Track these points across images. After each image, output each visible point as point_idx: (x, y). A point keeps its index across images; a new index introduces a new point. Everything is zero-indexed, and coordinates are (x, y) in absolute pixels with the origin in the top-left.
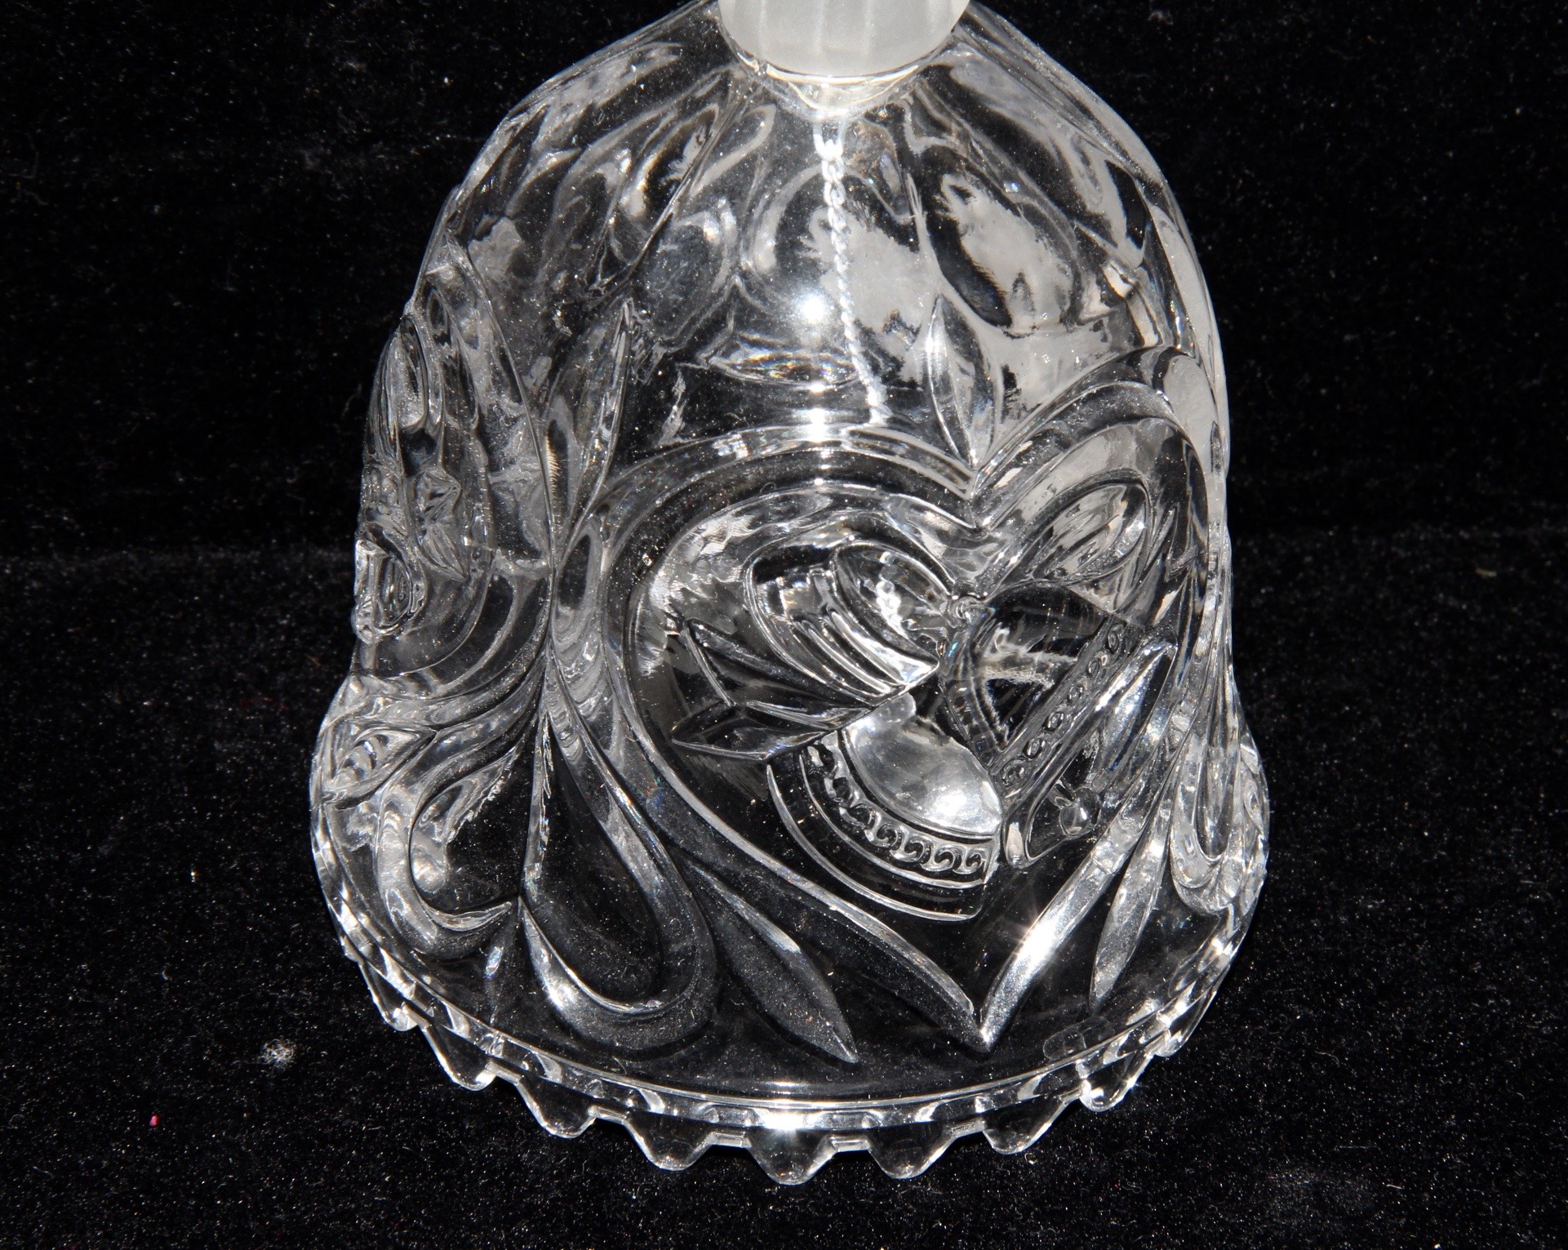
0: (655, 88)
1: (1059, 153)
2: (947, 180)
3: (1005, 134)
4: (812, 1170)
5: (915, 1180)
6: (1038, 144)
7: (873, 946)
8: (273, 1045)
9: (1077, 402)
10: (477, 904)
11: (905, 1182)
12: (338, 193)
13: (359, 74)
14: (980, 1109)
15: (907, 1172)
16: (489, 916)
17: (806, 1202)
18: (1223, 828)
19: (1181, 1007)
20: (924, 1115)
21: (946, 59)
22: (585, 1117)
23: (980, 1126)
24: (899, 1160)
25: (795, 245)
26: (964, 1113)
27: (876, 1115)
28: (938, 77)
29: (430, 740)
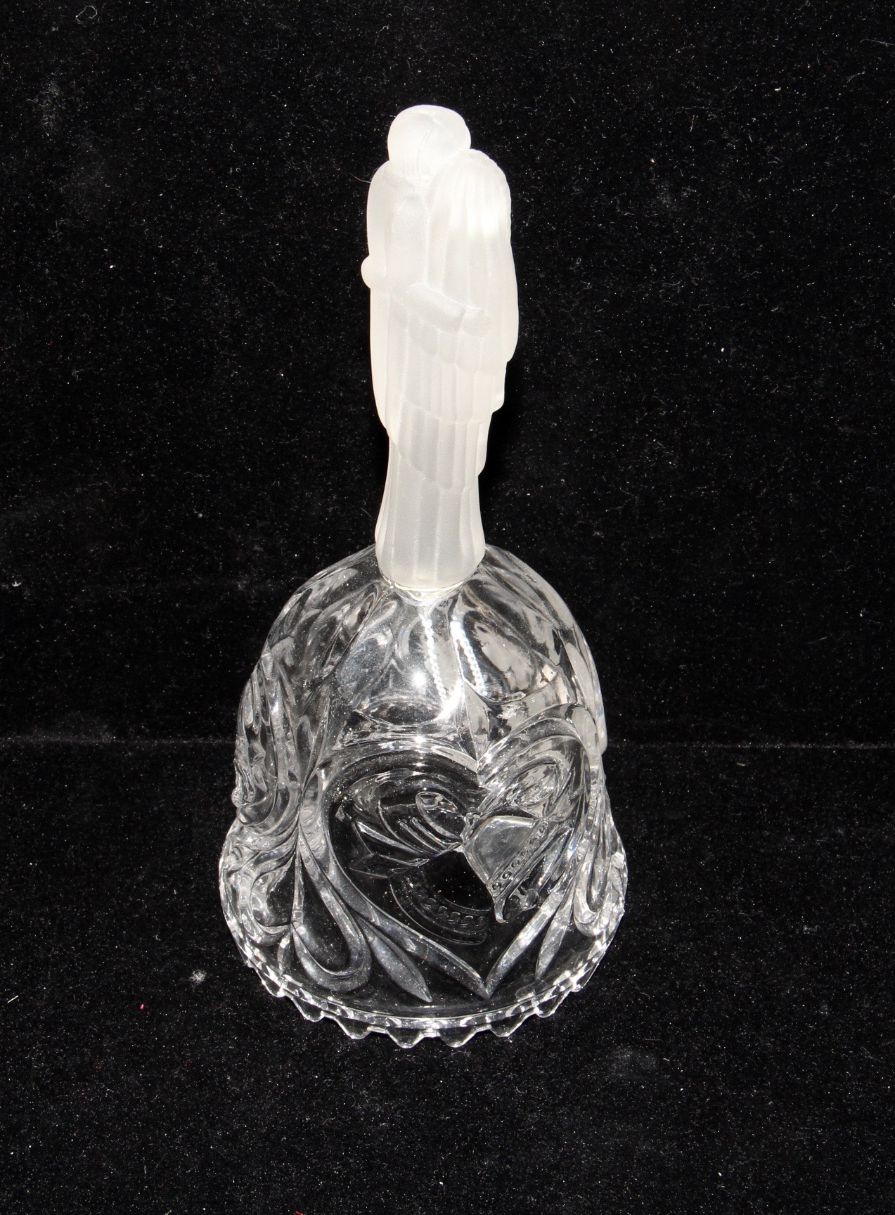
0: (351, 586)
1: (526, 618)
2: (477, 625)
3: (502, 609)
4: (416, 1042)
5: (458, 1048)
6: (517, 613)
7: (439, 954)
8: (197, 973)
9: (526, 729)
10: (276, 924)
11: (455, 1049)
12: (252, 600)
13: (260, 552)
14: (488, 1021)
15: (456, 1045)
16: (281, 929)
17: (412, 1057)
18: (602, 895)
19: (581, 973)
20: (463, 1023)
21: (477, 577)
22: (320, 1015)
23: (489, 1027)
24: (453, 1040)
25: (416, 646)
26: (482, 1023)
27: (445, 1022)
28: (474, 585)
29: (258, 853)
